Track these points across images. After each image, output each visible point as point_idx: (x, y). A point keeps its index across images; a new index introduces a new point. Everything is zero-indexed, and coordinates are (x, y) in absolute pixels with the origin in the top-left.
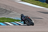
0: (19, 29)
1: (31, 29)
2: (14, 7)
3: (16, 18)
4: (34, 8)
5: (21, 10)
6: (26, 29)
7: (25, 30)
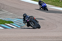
0: (11, 33)
1: (27, 33)
2: (4, 4)
3: (6, 19)
4: (32, 5)
5: (14, 8)
6: (21, 33)
7: (20, 35)
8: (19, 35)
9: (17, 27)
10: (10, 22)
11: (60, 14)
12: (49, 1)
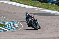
6: (14, 35)
8: (11, 37)
9: (9, 30)
11: (50, 16)
12: (39, 4)
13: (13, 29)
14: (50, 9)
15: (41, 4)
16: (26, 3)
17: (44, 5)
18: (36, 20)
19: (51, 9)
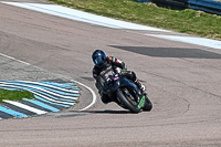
0: (27, 133)
1: (83, 132)
4: (99, 29)
6: (62, 132)
7: (58, 140)
8: (53, 140)
9: (46, 110)
10: (21, 95)
11: (198, 60)
12: (157, 13)
13: (61, 108)
14: (199, 33)
15: (164, 14)
16: (109, 11)
17: (176, 16)
18: (133, 77)
19: (201, 34)
